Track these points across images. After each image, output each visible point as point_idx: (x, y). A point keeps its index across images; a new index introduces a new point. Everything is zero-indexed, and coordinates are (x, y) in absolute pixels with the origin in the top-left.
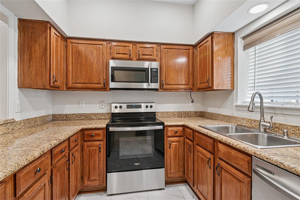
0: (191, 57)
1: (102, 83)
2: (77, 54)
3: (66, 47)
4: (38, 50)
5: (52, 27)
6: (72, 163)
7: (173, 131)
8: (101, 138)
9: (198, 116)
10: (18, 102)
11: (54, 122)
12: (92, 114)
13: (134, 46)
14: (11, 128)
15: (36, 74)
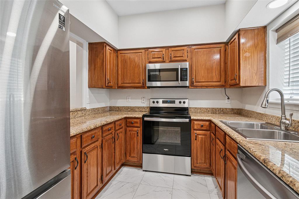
0: (223, 54)
1: (142, 83)
2: (124, 62)
3: (117, 57)
4: (99, 61)
5: (107, 46)
6: (117, 140)
7: (200, 125)
8: (138, 125)
9: (235, 113)
10: (88, 96)
11: (111, 112)
12: (136, 107)
13: (167, 51)
14: (84, 113)
15: (98, 78)
